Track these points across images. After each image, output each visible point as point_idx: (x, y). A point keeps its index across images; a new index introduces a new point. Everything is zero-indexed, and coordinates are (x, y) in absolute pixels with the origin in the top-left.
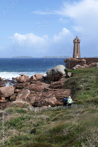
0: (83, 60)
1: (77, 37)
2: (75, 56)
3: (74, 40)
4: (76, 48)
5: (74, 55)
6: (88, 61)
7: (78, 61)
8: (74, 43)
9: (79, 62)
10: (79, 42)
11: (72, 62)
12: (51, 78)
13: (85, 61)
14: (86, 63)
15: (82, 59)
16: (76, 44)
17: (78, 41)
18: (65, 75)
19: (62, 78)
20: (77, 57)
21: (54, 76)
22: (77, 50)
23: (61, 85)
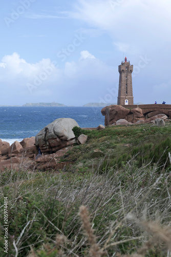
0: (137, 109)
1: (126, 59)
2: (122, 101)
3: (120, 67)
4: (124, 82)
5: (119, 98)
6: (148, 111)
7: (127, 111)
8: (121, 72)
9: (129, 114)
10: (131, 71)
11: (114, 113)
12: (42, 147)
13: (142, 112)
14: (142, 115)
15: (136, 106)
16: (123, 75)
17: (128, 67)
18: (74, 141)
19: (66, 146)
20: (126, 104)
21: (48, 144)
22: (127, 87)
23: (53, 164)
